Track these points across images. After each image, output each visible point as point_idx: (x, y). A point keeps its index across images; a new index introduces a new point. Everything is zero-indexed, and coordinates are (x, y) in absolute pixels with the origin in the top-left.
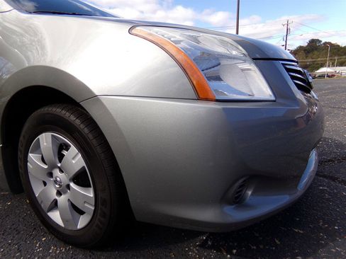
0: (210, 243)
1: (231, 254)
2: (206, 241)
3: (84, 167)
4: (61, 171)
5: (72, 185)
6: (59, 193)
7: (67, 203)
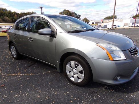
0: (108, 88)
1: (113, 91)
2: (107, 88)
3: (82, 70)
4: (75, 70)
5: (78, 73)
6: (74, 74)
7: (76, 77)
